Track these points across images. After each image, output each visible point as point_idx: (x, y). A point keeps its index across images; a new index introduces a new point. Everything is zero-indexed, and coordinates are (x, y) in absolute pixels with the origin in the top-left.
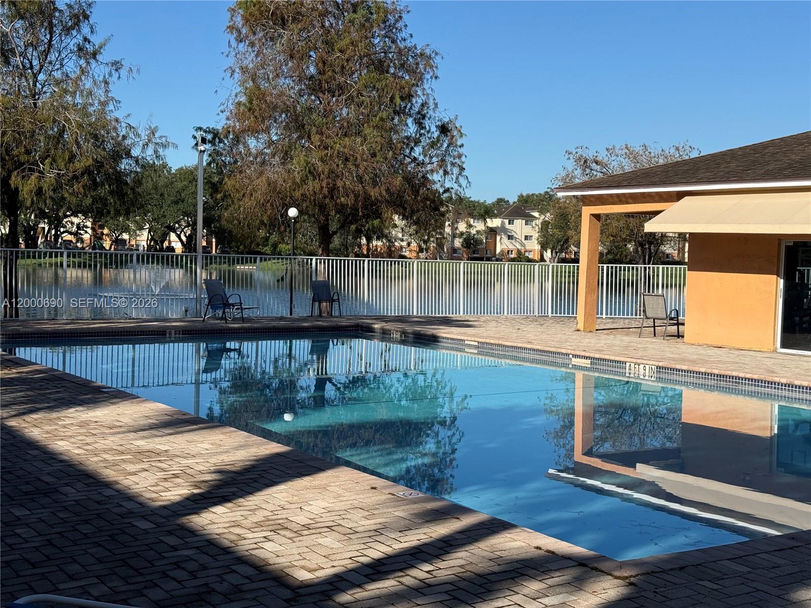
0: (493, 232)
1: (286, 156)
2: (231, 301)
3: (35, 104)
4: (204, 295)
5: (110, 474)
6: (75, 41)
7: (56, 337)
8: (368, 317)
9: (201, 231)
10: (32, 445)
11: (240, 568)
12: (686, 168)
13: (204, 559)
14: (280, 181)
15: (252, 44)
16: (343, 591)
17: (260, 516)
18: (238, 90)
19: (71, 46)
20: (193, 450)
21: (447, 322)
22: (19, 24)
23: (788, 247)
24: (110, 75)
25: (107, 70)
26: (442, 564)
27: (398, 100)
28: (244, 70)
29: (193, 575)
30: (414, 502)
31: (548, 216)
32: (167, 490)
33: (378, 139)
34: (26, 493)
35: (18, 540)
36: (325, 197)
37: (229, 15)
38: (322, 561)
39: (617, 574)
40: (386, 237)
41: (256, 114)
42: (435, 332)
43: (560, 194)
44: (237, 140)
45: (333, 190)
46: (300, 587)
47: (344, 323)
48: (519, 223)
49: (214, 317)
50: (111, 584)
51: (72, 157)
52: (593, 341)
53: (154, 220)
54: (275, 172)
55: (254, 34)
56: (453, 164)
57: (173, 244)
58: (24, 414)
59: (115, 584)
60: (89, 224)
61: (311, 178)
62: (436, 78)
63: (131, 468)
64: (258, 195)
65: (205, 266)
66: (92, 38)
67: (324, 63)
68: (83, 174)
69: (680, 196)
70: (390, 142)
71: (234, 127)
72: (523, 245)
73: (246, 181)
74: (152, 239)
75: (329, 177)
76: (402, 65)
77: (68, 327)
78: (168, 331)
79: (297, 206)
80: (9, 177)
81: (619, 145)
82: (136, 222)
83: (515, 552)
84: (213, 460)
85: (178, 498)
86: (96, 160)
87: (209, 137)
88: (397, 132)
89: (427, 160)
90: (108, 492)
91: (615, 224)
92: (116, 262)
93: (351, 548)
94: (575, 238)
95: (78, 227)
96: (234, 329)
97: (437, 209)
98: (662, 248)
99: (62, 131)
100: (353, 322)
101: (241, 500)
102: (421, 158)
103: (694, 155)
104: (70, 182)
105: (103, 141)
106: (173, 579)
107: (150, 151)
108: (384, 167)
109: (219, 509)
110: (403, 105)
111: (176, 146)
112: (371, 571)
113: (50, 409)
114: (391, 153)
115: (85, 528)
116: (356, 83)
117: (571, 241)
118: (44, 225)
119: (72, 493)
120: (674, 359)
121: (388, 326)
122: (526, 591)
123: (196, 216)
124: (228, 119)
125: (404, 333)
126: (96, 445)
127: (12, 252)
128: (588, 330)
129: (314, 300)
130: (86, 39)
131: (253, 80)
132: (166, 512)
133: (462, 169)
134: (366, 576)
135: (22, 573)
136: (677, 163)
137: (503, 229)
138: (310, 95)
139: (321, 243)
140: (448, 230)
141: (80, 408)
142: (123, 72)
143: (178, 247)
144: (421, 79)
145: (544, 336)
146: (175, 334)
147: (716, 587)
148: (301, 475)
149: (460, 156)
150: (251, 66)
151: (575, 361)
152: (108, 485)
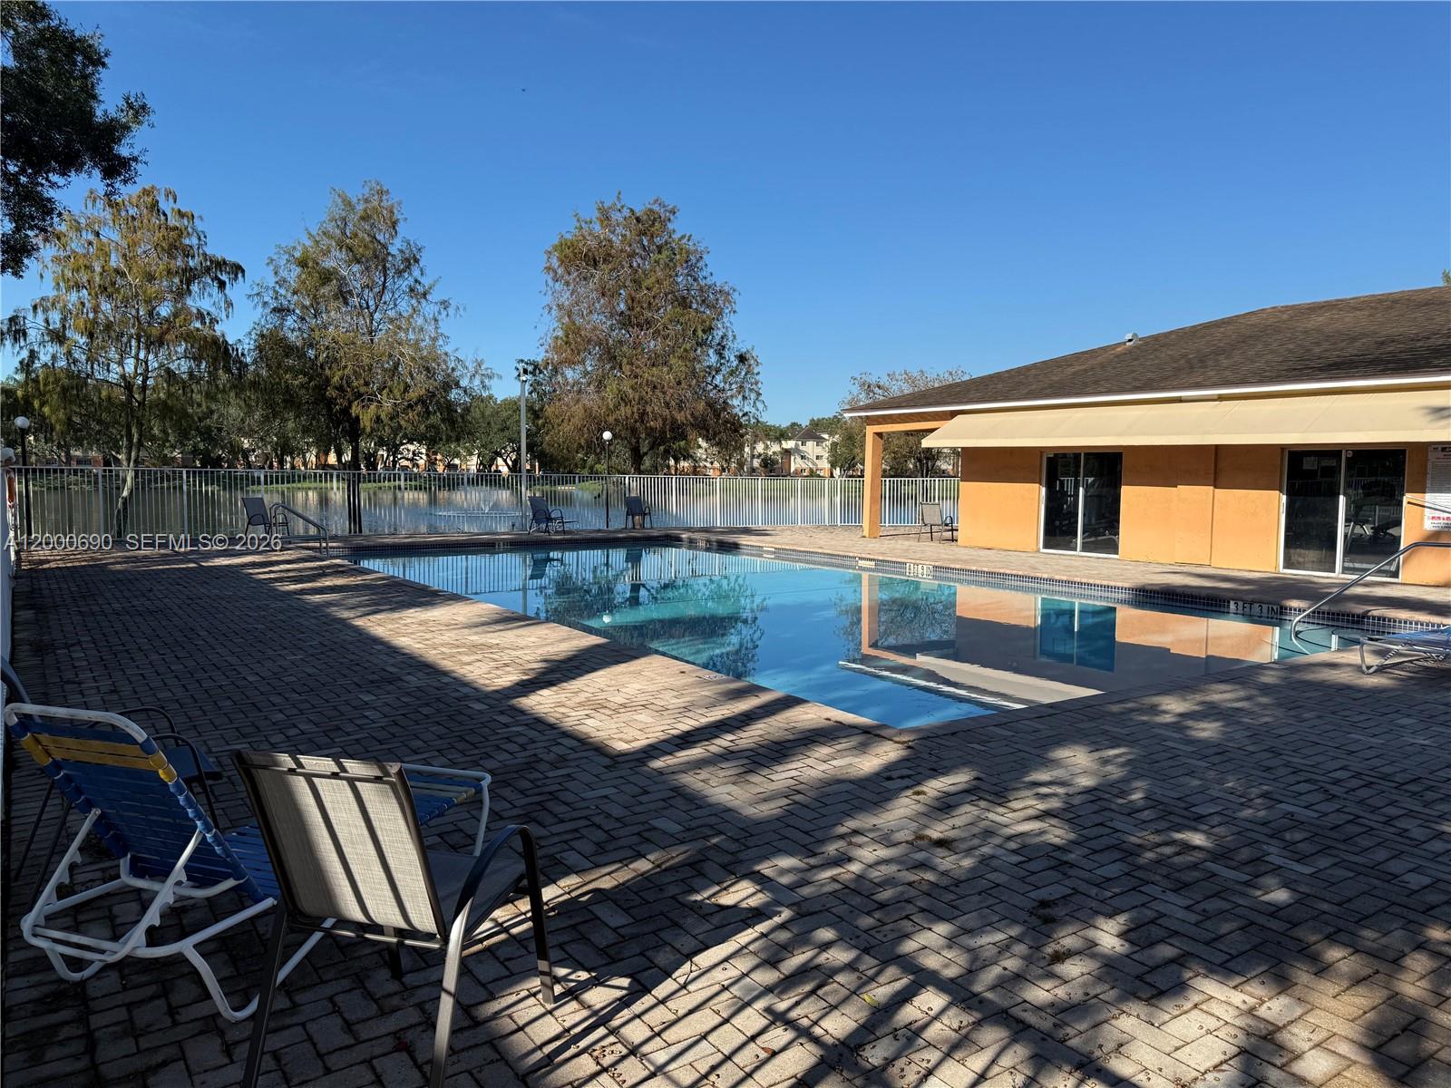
0: (787, 452)
1: (600, 385)
2: (553, 516)
3: (372, 340)
4: (530, 514)
5: (447, 664)
6: (406, 283)
8: (676, 528)
9: (525, 456)
10: (376, 641)
11: (566, 741)
12: (958, 389)
13: (532, 734)
14: (596, 408)
15: (567, 284)
16: (657, 758)
17: (582, 696)
18: (556, 325)
19: (403, 288)
20: (522, 642)
21: (747, 531)
22: (356, 268)
23: (1049, 459)
24: (440, 313)
25: (437, 308)
26: (743, 735)
27: (700, 333)
28: (560, 307)
29: (523, 747)
30: (718, 683)
31: (837, 438)
32: (499, 677)
33: (683, 368)
34: (372, 682)
35: (367, 721)
36: (636, 422)
37: (545, 257)
38: (638, 734)
39: (897, 739)
40: (692, 457)
41: (572, 346)
42: (736, 540)
43: (847, 415)
44: (555, 370)
45: (643, 414)
46: (618, 756)
47: (655, 533)
48: (810, 444)
49: (538, 531)
50: (450, 757)
51: (407, 388)
52: (877, 545)
53: (482, 446)
54: (591, 399)
55: (569, 274)
56: (751, 390)
57: (500, 468)
58: (368, 614)
59: (454, 756)
60: (424, 451)
61: (623, 404)
62: (734, 312)
63: (466, 659)
64: (576, 420)
65: (529, 487)
66: (422, 280)
67: (633, 301)
68: (416, 404)
69: (953, 414)
70: (694, 372)
71: (552, 359)
72: (814, 464)
73: (565, 408)
74: (481, 463)
75: (639, 403)
76: (703, 301)
77: (410, 540)
78: (497, 543)
79: (611, 430)
80: (350, 407)
81: (899, 371)
82: (466, 448)
83: (808, 723)
84: (540, 651)
85: (508, 684)
86: (428, 390)
87: (530, 368)
88: (699, 362)
89: (727, 387)
90: (446, 680)
91: (896, 442)
92: (449, 486)
93: (665, 722)
94: (861, 455)
95: (414, 454)
96: (556, 540)
97: (736, 431)
98: (938, 463)
99: (396, 365)
100: (662, 533)
101: (565, 684)
102: (722, 385)
103: (966, 378)
104: (405, 411)
105: (434, 373)
106: (505, 750)
107: (477, 382)
108: (689, 394)
109: (545, 692)
110: (705, 337)
111: (500, 377)
112: (681, 741)
113: (392, 610)
114: (694, 381)
115: (425, 711)
116: (662, 318)
117: (857, 459)
118: (383, 452)
119: (413, 680)
120: (948, 560)
121: (696, 536)
122: (817, 755)
123: (520, 442)
124: (547, 352)
125: (708, 541)
126: (435, 640)
127: (354, 475)
128: (873, 536)
129: (628, 514)
130: (416, 281)
131: (569, 317)
132: (498, 696)
133: (759, 394)
134: (676, 745)
135: (370, 749)
136: (950, 386)
137: (797, 450)
138: (620, 329)
139: (633, 463)
140: (747, 449)
141: (418, 609)
142: (451, 310)
143: (504, 470)
144: (720, 314)
145: (833, 542)
146: (504, 546)
147: (983, 748)
148: (618, 662)
149: (756, 383)
150: (567, 303)
151: (861, 563)
152: (446, 673)
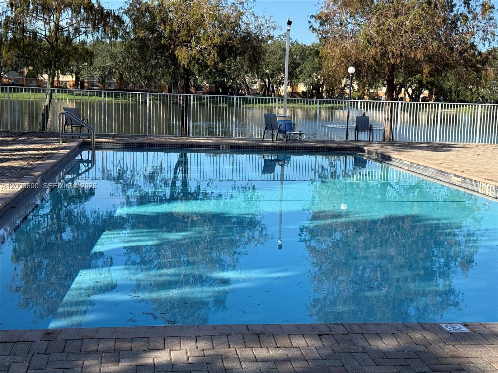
7: (151, 146)
47: (347, 145)
78: (221, 146)
80: (176, 50)
121: (371, 148)
125: (377, 153)
129: (356, 130)
146: (226, 148)
151: (454, 179)
